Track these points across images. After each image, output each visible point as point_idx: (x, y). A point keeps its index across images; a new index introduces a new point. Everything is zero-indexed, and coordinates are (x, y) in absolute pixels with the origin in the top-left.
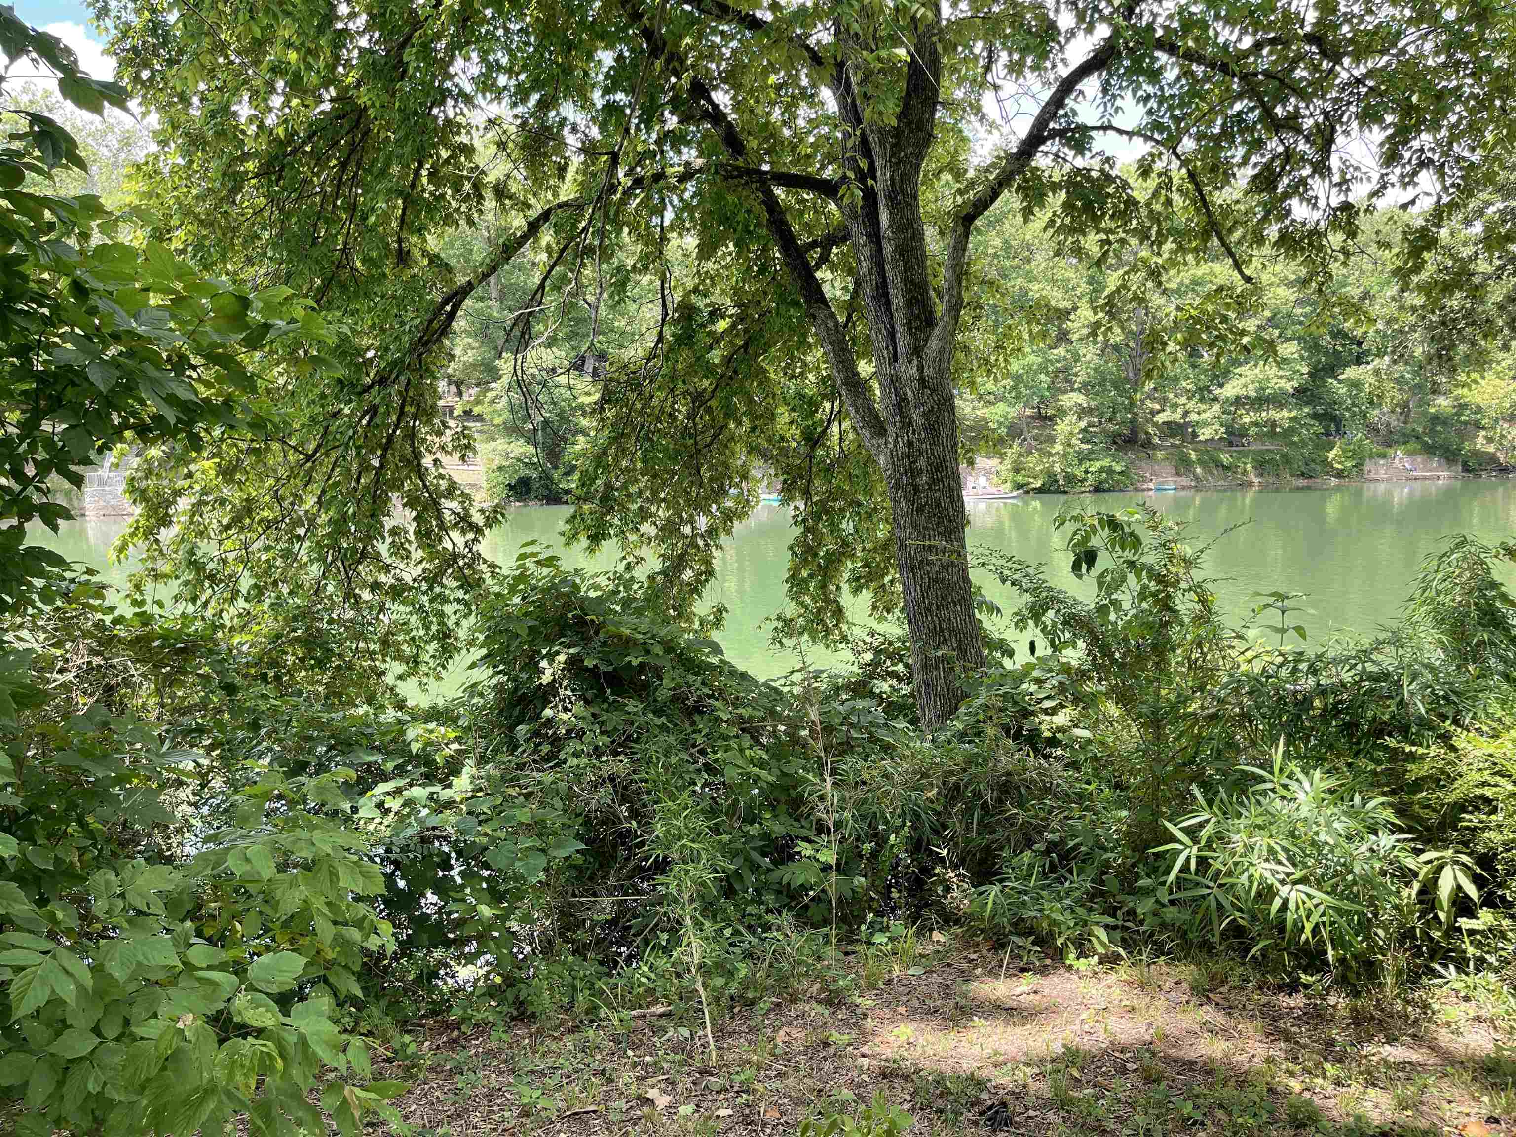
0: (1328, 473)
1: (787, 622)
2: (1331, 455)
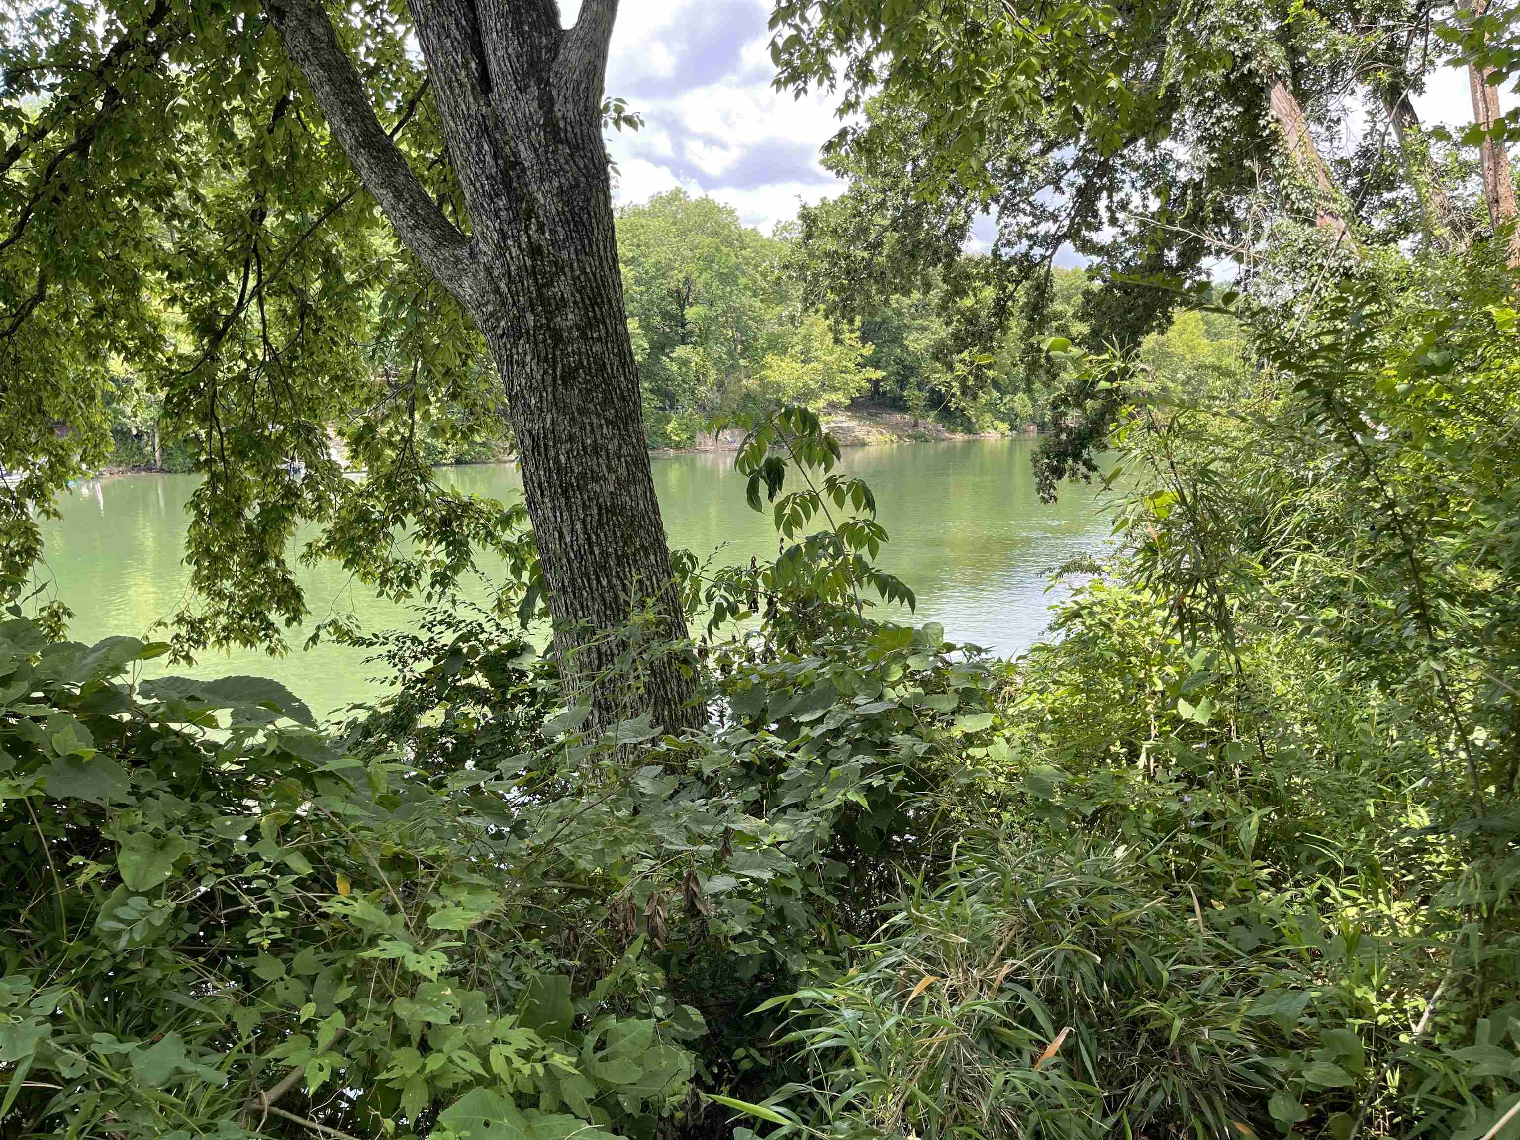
0: (668, 445)
1: (196, 624)
2: (669, 428)
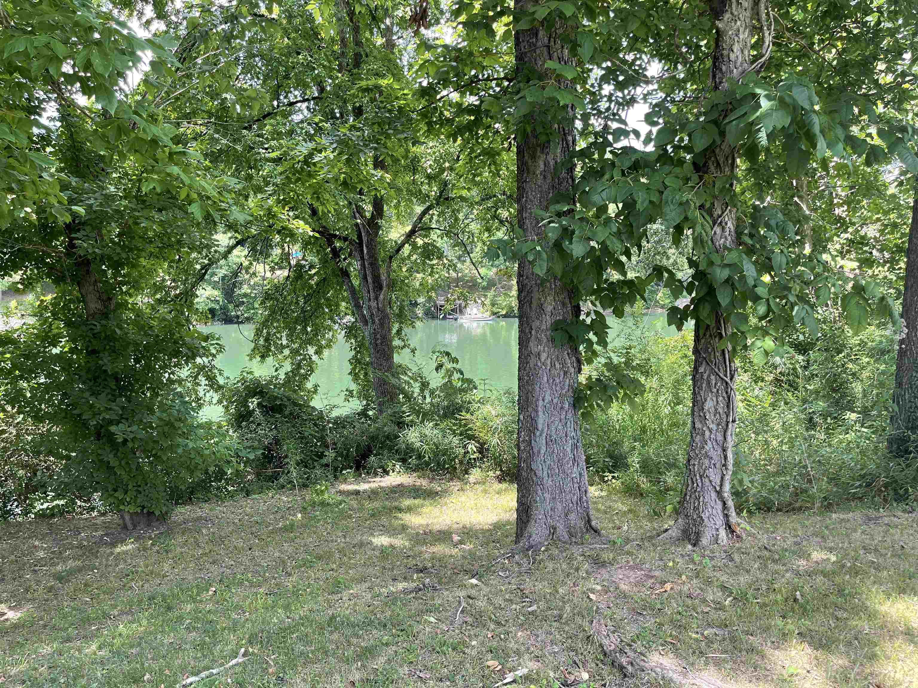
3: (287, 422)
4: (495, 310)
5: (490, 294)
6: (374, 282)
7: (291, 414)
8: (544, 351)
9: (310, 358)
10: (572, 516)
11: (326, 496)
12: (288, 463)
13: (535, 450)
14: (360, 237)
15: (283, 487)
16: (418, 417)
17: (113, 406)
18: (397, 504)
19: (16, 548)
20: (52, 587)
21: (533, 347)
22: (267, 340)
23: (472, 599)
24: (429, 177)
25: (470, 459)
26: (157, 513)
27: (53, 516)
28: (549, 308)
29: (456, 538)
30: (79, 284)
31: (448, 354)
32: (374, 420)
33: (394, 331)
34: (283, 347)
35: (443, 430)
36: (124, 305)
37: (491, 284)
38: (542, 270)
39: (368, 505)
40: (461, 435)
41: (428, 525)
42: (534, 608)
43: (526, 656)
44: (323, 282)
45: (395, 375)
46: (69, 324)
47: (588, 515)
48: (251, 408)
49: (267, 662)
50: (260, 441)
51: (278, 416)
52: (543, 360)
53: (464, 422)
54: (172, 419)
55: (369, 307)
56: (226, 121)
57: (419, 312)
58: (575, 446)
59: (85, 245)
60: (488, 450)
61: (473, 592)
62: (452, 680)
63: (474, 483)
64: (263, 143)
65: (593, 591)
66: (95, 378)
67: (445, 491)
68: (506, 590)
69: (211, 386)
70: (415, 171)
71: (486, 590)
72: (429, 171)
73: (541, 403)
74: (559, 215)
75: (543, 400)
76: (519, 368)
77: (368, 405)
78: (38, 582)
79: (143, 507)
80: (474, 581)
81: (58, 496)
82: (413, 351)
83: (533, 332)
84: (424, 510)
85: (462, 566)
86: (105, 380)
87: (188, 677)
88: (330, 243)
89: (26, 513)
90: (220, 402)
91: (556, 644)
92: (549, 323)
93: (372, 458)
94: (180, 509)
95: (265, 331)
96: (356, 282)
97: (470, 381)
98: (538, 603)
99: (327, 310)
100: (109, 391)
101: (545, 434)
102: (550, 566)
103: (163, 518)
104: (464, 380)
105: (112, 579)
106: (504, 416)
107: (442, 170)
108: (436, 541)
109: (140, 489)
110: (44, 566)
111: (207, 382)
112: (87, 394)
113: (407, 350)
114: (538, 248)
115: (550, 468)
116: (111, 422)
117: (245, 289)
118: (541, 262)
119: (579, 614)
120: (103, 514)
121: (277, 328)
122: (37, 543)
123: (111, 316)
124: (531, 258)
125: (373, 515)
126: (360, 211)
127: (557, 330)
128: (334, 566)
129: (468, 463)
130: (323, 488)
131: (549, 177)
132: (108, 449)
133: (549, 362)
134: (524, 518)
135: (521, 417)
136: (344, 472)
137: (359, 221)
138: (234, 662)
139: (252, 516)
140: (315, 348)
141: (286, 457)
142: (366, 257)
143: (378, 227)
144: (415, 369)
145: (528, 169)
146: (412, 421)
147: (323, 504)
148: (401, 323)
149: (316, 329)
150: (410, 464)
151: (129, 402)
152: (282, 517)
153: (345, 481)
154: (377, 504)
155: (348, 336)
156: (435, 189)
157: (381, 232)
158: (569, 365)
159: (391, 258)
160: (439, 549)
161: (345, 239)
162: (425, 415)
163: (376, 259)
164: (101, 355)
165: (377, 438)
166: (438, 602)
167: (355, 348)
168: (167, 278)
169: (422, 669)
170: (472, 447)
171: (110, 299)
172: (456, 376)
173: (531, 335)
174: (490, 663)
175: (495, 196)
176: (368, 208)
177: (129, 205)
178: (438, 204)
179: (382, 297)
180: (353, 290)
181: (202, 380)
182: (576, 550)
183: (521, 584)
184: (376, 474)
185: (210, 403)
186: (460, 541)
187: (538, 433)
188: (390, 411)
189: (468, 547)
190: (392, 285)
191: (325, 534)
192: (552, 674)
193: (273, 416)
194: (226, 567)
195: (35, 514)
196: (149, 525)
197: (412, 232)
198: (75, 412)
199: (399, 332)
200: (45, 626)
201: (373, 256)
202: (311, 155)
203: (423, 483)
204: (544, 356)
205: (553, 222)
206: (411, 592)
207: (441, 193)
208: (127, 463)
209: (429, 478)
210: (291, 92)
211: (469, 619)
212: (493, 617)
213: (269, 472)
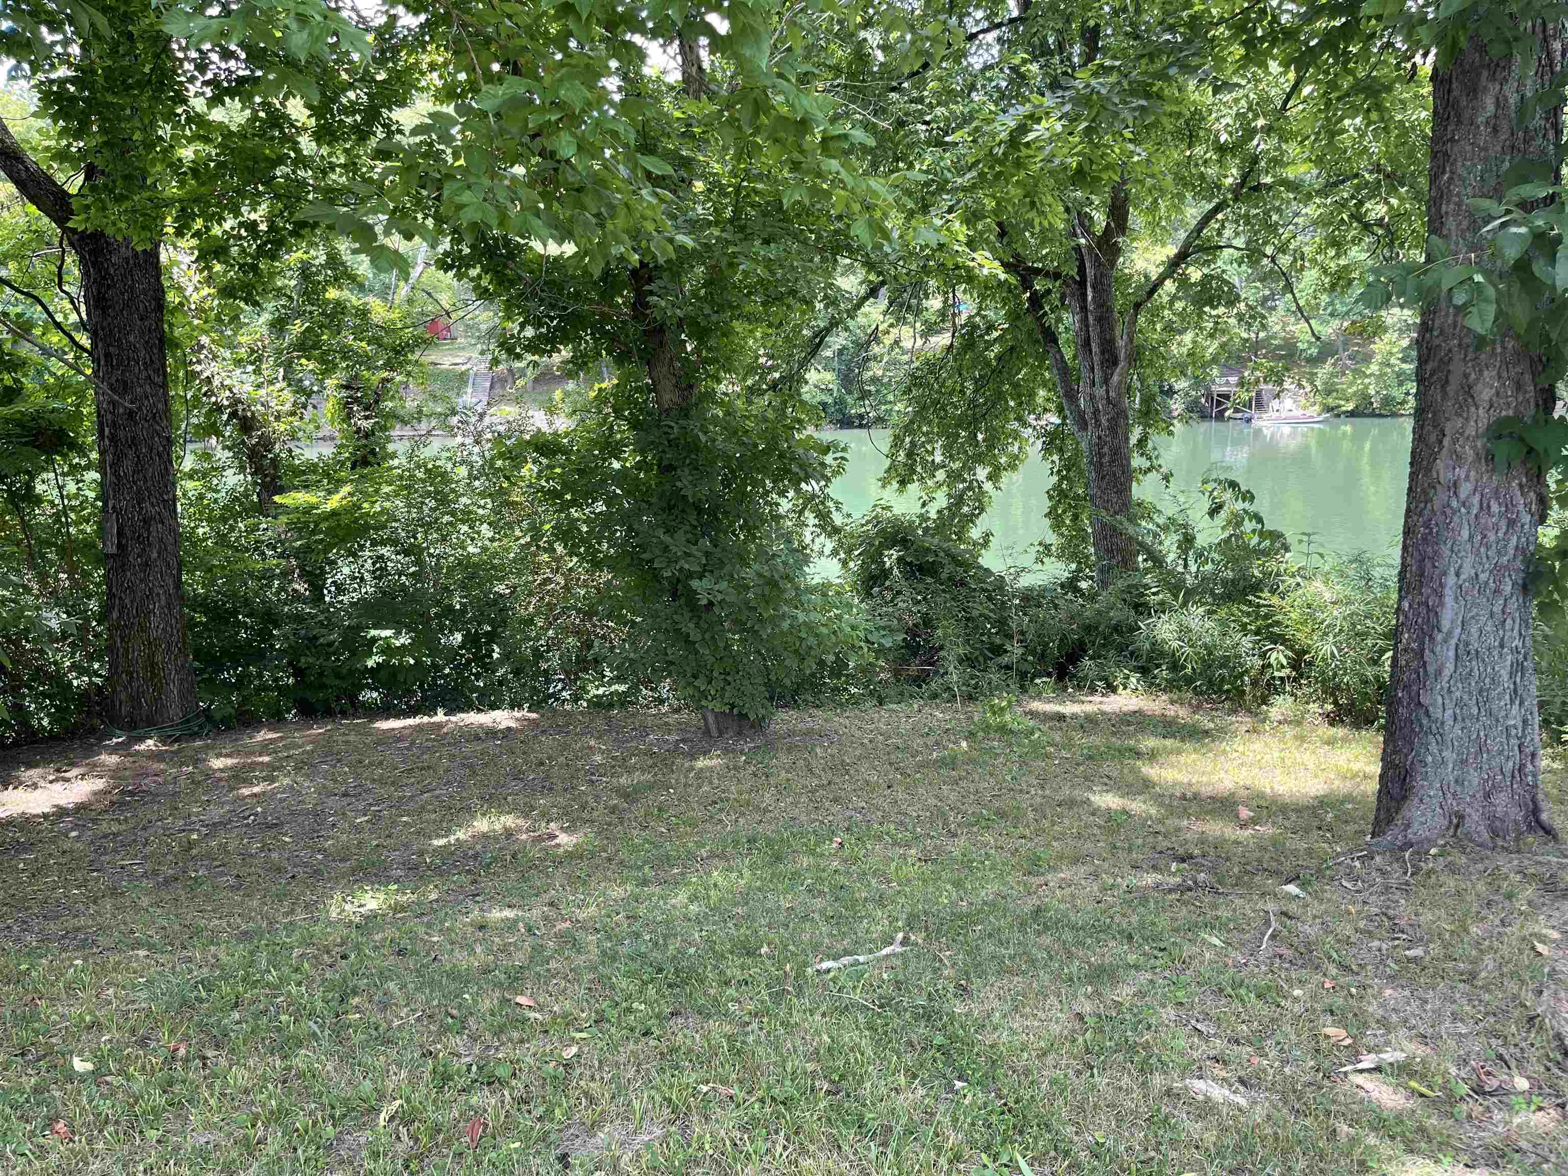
1: (1047, 547)
3: (944, 591)
4: (1330, 401)
5: (1324, 371)
6: (1103, 352)
7: (950, 579)
8: (1467, 478)
9: (980, 487)
10: (1501, 801)
11: (1008, 717)
12: (944, 659)
13: (1431, 669)
14: (1082, 270)
15: (935, 696)
16: (1176, 597)
17: (693, 549)
18: (1132, 742)
19: (565, 747)
20: (615, 807)
21: (1443, 469)
22: (910, 455)
23: (1290, 918)
24: (1222, 149)
25: (1274, 678)
26: (752, 717)
27: (611, 706)
28: (1485, 394)
29: (1245, 813)
30: (648, 363)
31: (1233, 485)
32: (1092, 597)
33: (1133, 440)
34: (936, 467)
35: (1222, 623)
36: (710, 395)
37: (1326, 351)
38: (1483, 322)
39: (1080, 739)
40: (1257, 633)
41: (1190, 785)
42: (1418, 952)
43: (1402, 1032)
44: (1011, 354)
45: (1132, 520)
46: (635, 425)
47: (1534, 800)
48: (888, 565)
49: (941, 960)
50: (900, 620)
51: (929, 580)
52: (1463, 496)
53: (1263, 611)
54: (776, 577)
55: (1092, 397)
56: (863, 81)
57: (1177, 406)
58: (1518, 668)
59: (663, 304)
60: (1310, 664)
61: (1293, 908)
62: (1258, 1045)
63: (1280, 722)
64: (922, 113)
65: (1543, 939)
66: (671, 508)
67: (1222, 730)
68: (1359, 913)
69: (823, 528)
70: (1192, 139)
71: (1317, 908)
72: (1224, 138)
73: (1451, 580)
74: (1527, 206)
75: (1458, 575)
76: (1408, 511)
77: (1079, 570)
78: (597, 798)
79: (733, 706)
80: (1292, 889)
81: (619, 679)
82: (1166, 478)
83: (1446, 442)
84: (1182, 759)
85: (1260, 861)
86: (683, 511)
87: (822, 960)
88: (1026, 284)
89: (576, 699)
90: (835, 553)
91: (1462, 1020)
92: (1483, 424)
93: (1087, 662)
94: (783, 715)
95: (908, 439)
96: (1068, 353)
97: (1276, 536)
98: (1426, 945)
99: (1012, 403)
100: (688, 528)
101: (1453, 642)
102: (1451, 883)
103: (759, 726)
104: (1262, 534)
105: (695, 806)
106: (1350, 603)
107: (1251, 133)
108: (1207, 813)
109: (729, 678)
110: (604, 775)
111: (816, 521)
112: (660, 532)
113: (1153, 475)
114: (1478, 278)
115: (1460, 703)
116: (690, 575)
117: (876, 370)
118: (1483, 305)
119: (1512, 974)
120: (677, 711)
121: (926, 434)
122: (592, 743)
123: (693, 412)
124: (1460, 298)
125: (1090, 758)
126: (1085, 221)
127: (1500, 437)
128: (1027, 832)
129: (1268, 684)
130: (1004, 704)
131: (1505, 126)
132: (688, 615)
133: (1476, 500)
134: (1396, 791)
135: (1406, 605)
136: (1038, 681)
137: (1083, 241)
138: (887, 950)
139: (890, 737)
140: (989, 469)
141: (941, 648)
142: (1091, 307)
143: (1115, 251)
144: (1170, 510)
145: (1459, 116)
146: (1162, 603)
147: (1003, 729)
148: (1147, 425)
149: (993, 437)
150: (1155, 677)
151: (716, 546)
152: (937, 743)
153: (1038, 696)
154: (1096, 740)
155: (1048, 449)
156: (1234, 171)
157: (1121, 259)
158: (1521, 508)
159: (1138, 306)
160: (1215, 828)
161: (1057, 276)
162: (1189, 593)
163: (1110, 310)
164: (679, 472)
165: (1097, 628)
166: (1224, 913)
167: (1059, 472)
168: (761, 352)
169: (1201, 1017)
170: (1279, 656)
171: (691, 387)
172: (1249, 526)
173: (1441, 447)
174: (1330, 1031)
175: (1356, 176)
176: (1100, 219)
177: (724, 235)
178: (1236, 200)
179: (1116, 378)
180: (1064, 370)
181: (811, 518)
182: (1507, 864)
183: (1388, 907)
184: (1093, 690)
185: (821, 553)
186: (1252, 818)
187: (1439, 637)
188: (1120, 584)
189: (1266, 830)
190: (1136, 356)
191: (1008, 778)
192: (1453, 1071)
193: (921, 581)
194: (855, 809)
195: (588, 701)
196: (739, 733)
197: (1182, 257)
198: (644, 556)
199: (1142, 442)
200: (609, 860)
201: (1104, 305)
202: (1023, 129)
203: (1182, 713)
204: (1465, 489)
205: (1515, 222)
206: (1170, 891)
207: (1245, 177)
208: (713, 638)
209: (1190, 704)
210: (969, 14)
211: (1288, 953)
212: (1335, 955)
213: (914, 669)
